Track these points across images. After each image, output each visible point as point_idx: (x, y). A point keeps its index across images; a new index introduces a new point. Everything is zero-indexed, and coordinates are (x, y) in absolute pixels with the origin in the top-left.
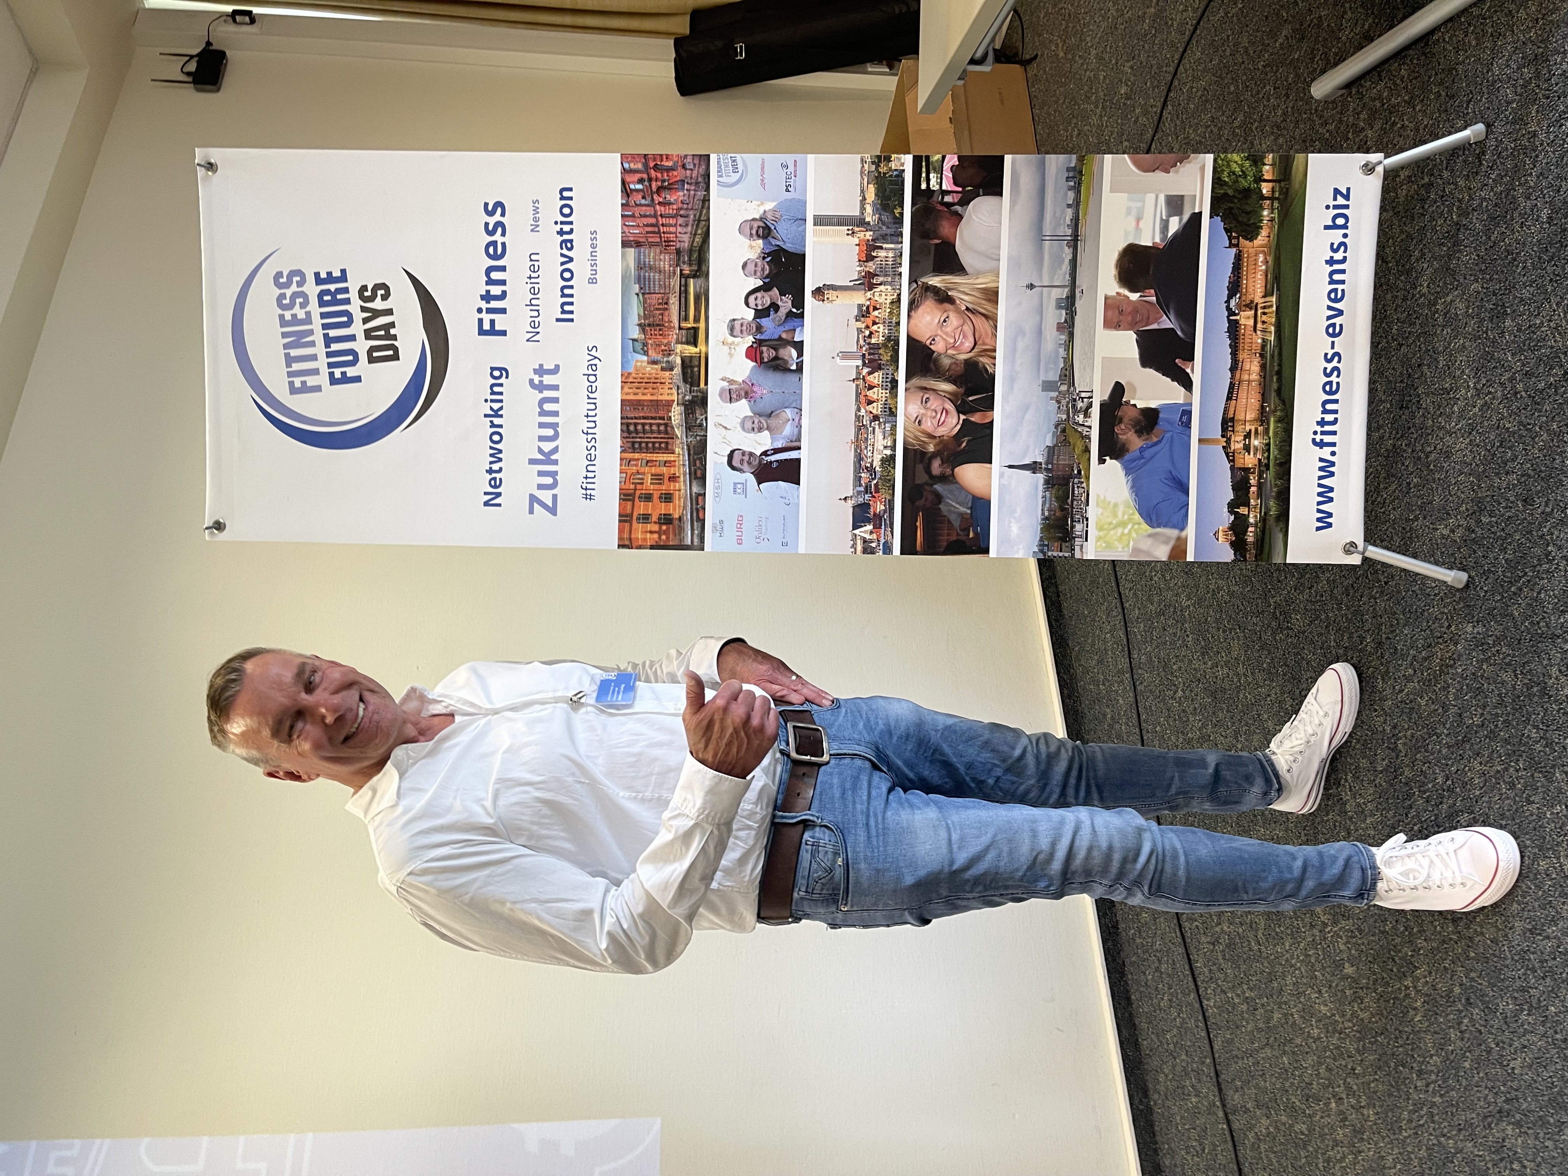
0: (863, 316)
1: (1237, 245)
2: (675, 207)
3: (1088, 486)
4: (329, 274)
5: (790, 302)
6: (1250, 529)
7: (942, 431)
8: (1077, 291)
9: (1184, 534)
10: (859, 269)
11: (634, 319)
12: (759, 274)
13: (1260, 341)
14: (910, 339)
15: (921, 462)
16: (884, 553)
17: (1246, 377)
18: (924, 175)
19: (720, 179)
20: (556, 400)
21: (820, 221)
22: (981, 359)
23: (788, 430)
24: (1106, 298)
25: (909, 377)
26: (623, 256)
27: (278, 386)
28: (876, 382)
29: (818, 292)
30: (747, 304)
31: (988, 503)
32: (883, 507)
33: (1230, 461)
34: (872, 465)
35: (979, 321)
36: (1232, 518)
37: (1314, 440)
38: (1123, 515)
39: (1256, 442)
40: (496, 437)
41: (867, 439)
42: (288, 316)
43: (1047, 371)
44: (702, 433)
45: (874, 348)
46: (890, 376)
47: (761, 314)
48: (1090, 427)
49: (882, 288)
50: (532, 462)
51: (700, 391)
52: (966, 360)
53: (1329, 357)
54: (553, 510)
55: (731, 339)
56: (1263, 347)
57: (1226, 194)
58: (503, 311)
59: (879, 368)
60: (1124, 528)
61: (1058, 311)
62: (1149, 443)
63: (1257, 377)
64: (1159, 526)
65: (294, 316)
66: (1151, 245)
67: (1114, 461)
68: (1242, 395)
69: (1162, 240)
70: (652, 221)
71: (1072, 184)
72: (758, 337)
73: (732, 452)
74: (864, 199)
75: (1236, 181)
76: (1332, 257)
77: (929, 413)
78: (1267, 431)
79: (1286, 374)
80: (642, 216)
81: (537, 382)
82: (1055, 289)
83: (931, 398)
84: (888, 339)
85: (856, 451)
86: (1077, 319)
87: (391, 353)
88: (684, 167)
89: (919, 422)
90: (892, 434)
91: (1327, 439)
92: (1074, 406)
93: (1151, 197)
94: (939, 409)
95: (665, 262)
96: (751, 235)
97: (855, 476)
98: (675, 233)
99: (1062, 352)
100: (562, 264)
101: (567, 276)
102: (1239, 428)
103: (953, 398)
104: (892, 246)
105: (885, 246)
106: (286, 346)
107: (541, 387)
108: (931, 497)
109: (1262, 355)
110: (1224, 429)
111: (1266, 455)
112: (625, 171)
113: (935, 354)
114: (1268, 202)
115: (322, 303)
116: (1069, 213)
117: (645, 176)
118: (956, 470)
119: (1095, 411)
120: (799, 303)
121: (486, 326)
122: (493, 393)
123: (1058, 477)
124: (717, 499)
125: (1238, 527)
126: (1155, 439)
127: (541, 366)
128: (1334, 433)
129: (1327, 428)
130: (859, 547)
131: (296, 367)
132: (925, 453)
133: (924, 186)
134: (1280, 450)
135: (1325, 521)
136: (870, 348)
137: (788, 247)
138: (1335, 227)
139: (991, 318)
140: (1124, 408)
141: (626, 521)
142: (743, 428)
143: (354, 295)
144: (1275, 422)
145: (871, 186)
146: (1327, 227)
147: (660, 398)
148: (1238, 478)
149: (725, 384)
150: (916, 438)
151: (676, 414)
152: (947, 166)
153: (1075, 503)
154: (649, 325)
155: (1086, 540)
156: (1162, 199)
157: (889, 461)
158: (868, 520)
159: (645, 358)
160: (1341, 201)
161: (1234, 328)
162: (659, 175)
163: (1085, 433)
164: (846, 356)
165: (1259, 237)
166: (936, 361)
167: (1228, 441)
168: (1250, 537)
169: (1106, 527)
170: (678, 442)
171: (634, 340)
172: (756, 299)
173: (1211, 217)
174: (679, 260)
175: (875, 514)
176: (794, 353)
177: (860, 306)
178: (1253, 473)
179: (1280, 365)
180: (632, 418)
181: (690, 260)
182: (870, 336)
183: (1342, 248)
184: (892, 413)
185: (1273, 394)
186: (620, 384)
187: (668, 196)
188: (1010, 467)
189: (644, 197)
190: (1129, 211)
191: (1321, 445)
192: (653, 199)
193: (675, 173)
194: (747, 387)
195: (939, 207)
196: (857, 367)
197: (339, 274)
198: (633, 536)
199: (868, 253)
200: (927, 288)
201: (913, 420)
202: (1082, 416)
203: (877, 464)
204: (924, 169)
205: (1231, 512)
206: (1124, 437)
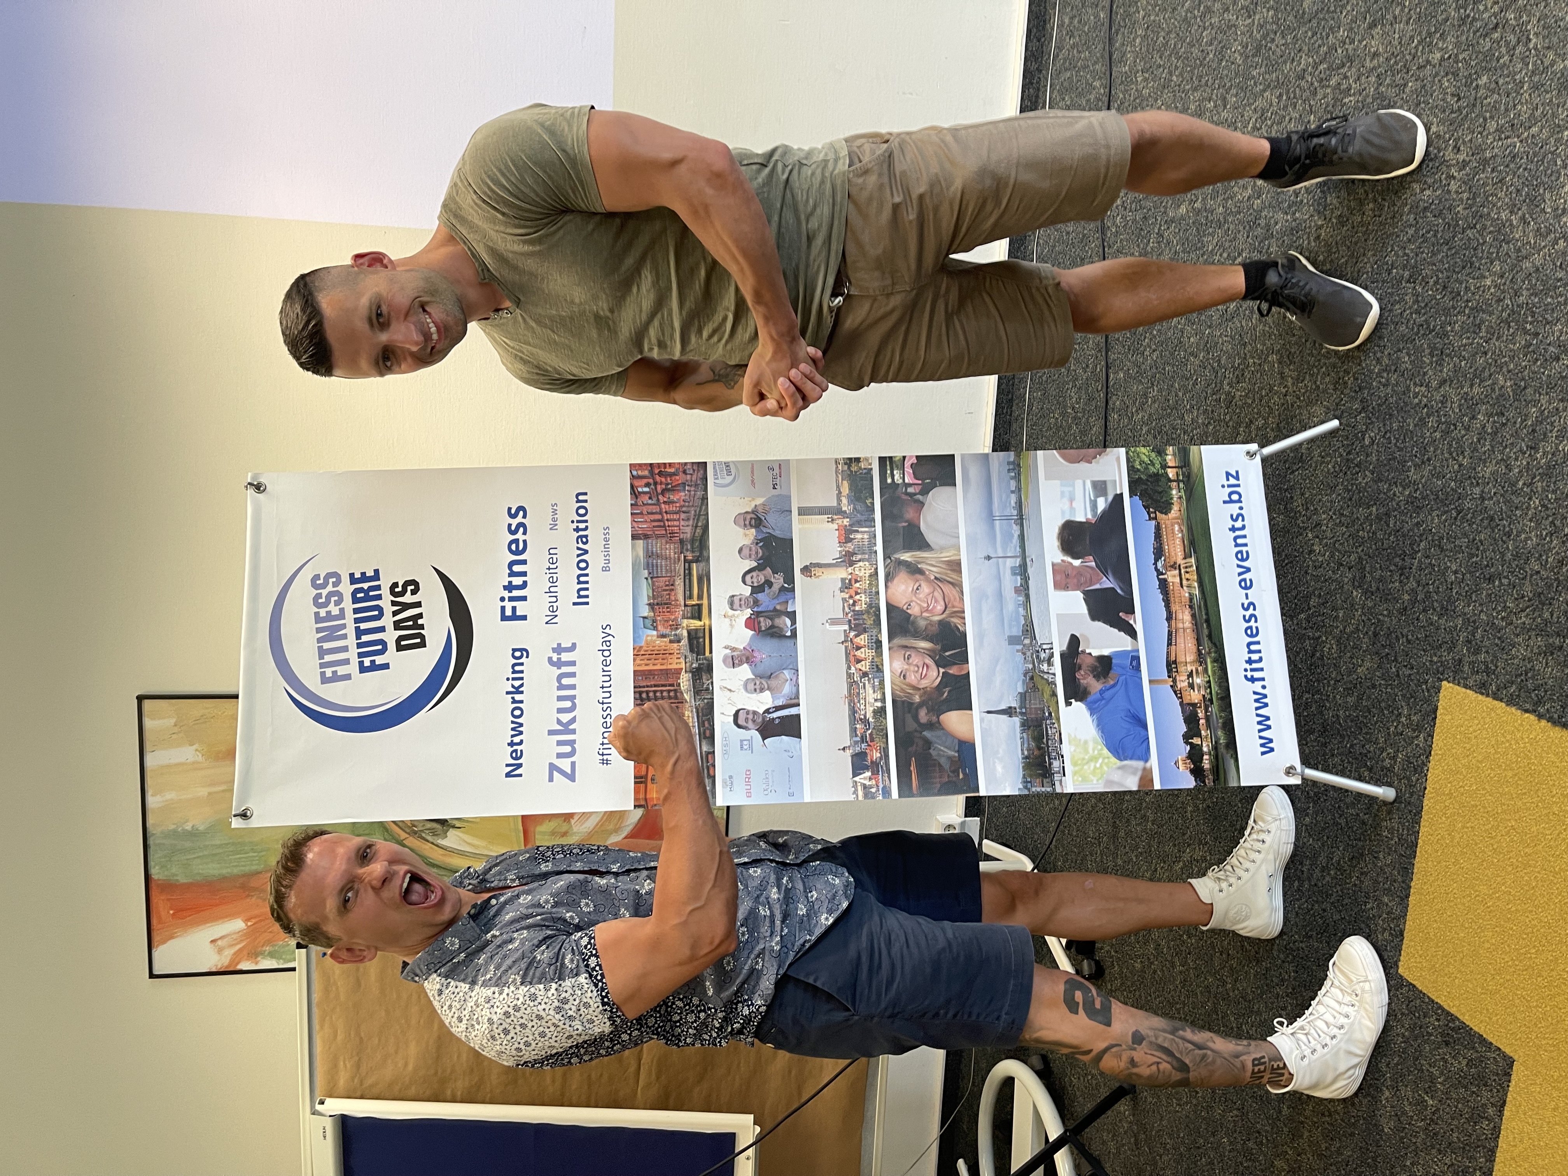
0: (846, 588)
1: (1155, 518)
2: (678, 505)
3: (1059, 726)
4: (363, 574)
5: (782, 580)
6: (1205, 757)
7: (924, 683)
8: (1028, 560)
9: (1148, 765)
10: (839, 549)
11: (644, 600)
12: (753, 557)
13: (1187, 595)
14: (888, 605)
15: (909, 712)
16: (884, 797)
17: (1180, 625)
18: (889, 472)
19: (716, 481)
20: (573, 675)
21: (802, 512)
22: (953, 620)
23: (787, 689)
24: (1053, 565)
25: (890, 639)
26: (633, 547)
27: (310, 678)
28: (862, 643)
29: (806, 570)
30: (744, 582)
31: (972, 746)
32: (879, 755)
33: (1178, 698)
34: (865, 717)
35: (947, 589)
36: (1188, 748)
37: (1246, 676)
38: (1094, 751)
39: (1198, 681)
40: (517, 712)
41: (858, 694)
42: (323, 613)
43: (1010, 628)
44: (709, 697)
45: (858, 614)
46: (874, 638)
47: (757, 590)
48: (1054, 674)
49: (861, 564)
50: (551, 733)
51: (705, 659)
52: (940, 622)
53: (1246, 606)
54: (571, 777)
55: (731, 612)
56: (1191, 600)
57: (1140, 478)
58: (524, 598)
59: (865, 631)
60: (1096, 762)
61: (1014, 577)
62: (1108, 685)
63: (1190, 625)
64: (1125, 759)
65: (329, 613)
66: (1084, 520)
67: (1079, 703)
68: (1180, 640)
69: (1094, 516)
70: (659, 517)
71: (1013, 474)
72: (755, 609)
73: (737, 712)
74: (840, 493)
75: (1146, 468)
76: (1233, 526)
77: (912, 668)
78: (1206, 670)
79: (1213, 622)
80: (649, 513)
81: (555, 659)
82: (1008, 560)
83: (913, 655)
84: (870, 606)
85: (850, 705)
86: (1031, 583)
87: (418, 640)
88: (685, 472)
89: (904, 676)
90: (881, 688)
91: (1257, 675)
92: (1038, 657)
93: (1079, 483)
94: (921, 664)
95: (671, 550)
96: (745, 525)
97: (851, 728)
98: (679, 526)
99: (1021, 610)
100: (578, 556)
101: (583, 566)
102: (1182, 669)
103: (931, 654)
104: (866, 529)
105: (860, 529)
106: (319, 640)
107: (559, 664)
108: (921, 743)
109: (1191, 607)
110: (1169, 671)
111: (1208, 691)
112: (633, 477)
113: (912, 618)
114: (1175, 483)
115: (355, 600)
116: (1013, 498)
117: (651, 481)
118: (942, 717)
119: (1057, 660)
120: (790, 579)
121: (508, 613)
122: (514, 672)
123: (1032, 720)
124: (726, 756)
125: (1195, 755)
126: (1112, 683)
127: (559, 645)
128: (1262, 669)
129: (1254, 666)
130: (860, 793)
131: (328, 658)
132: (912, 704)
133: (889, 481)
134: (1220, 686)
135: (1267, 747)
136: (855, 615)
137: (777, 533)
138: (1231, 501)
139: (958, 585)
140: (1081, 656)
141: (641, 782)
142: (746, 689)
143: (385, 592)
144: (1212, 662)
145: (845, 482)
146: (1225, 502)
147: (670, 667)
148: (1188, 713)
149: (728, 651)
150: (902, 690)
151: (685, 681)
152: (907, 464)
153: (1050, 742)
154: (658, 604)
155: (1064, 775)
156: (1089, 485)
157: (880, 712)
158: (866, 768)
159: (655, 633)
160: (1232, 481)
161: (1164, 585)
162: (663, 480)
163: (1050, 680)
164: (834, 622)
165: (1173, 512)
166: (913, 623)
167: (1175, 681)
168: (1206, 764)
169: (1079, 762)
170: (687, 705)
171: (644, 618)
172: (752, 578)
173: (1131, 497)
174: (682, 548)
175: (872, 762)
176: (788, 622)
177: (843, 580)
178: (1200, 707)
179: (1207, 614)
180: (644, 687)
181: (692, 547)
182: (854, 604)
183: (1240, 518)
184: (878, 669)
185: (1206, 639)
186: (632, 657)
187: (672, 497)
188: (989, 712)
189: (650, 498)
190: (1062, 493)
191: (1253, 680)
192: (658, 500)
193: (677, 478)
194: (748, 654)
195: (904, 497)
196: (845, 631)
197: (373, 574)
198: (648, 797)
199: (846, 536)
200: (900, 563)
201: (898, 674)
202: (1046, 665)
203: (870, 715)
204: (888, 467)
205: (1187, 743)
206: (1085, 682)
